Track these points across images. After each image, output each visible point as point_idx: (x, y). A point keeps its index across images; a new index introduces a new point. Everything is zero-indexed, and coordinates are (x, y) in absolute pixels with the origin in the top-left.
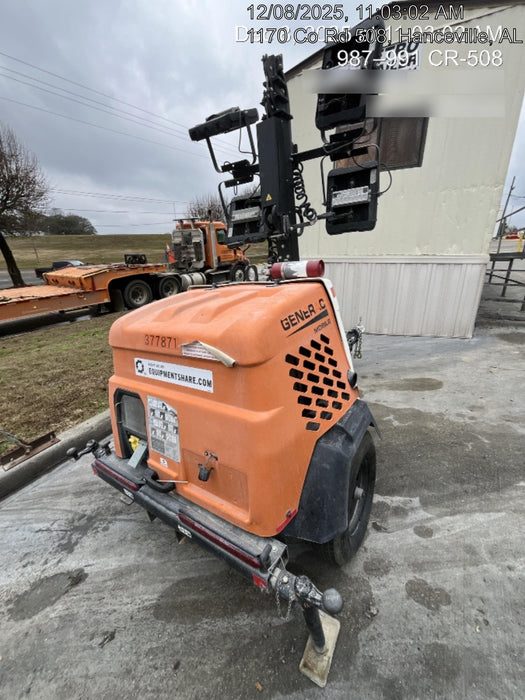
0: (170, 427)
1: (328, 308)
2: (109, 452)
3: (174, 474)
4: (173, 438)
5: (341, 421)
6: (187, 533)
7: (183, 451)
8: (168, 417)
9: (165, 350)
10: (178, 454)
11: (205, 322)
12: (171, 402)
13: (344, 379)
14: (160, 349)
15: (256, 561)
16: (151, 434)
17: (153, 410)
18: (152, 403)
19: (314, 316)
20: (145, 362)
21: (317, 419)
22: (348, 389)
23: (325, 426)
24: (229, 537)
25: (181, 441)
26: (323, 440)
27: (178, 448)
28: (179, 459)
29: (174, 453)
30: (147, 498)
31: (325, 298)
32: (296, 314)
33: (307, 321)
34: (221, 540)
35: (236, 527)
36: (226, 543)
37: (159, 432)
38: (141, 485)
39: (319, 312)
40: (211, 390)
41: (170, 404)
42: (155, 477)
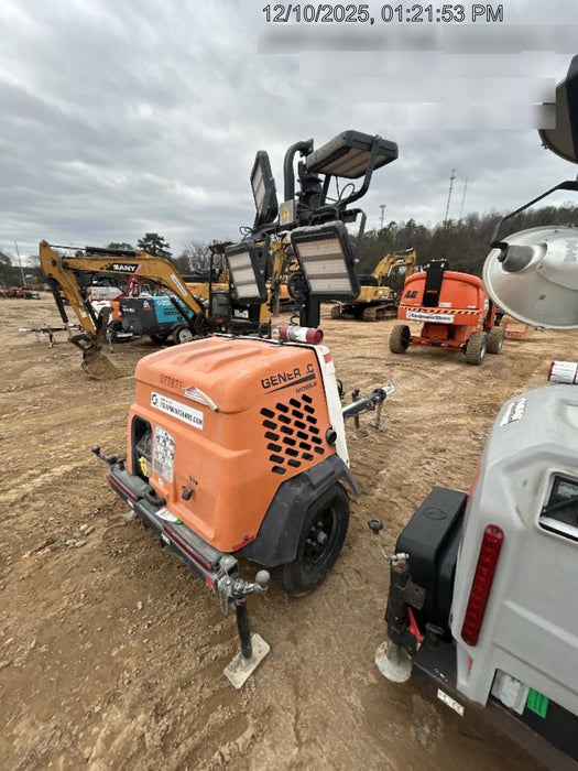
0: (169, 453)
1: (316, 372)
2: (122, 468)
3: (166, 493)
4: (170, 463)
5: (309, 471)
6: (167, 540)
7: (175, 474)
8: (168, 443)
9: (173, 390)
10: (171, 476)
11: (206, 372)
12: (172, 432)
13: (321, 435)
14: (169, 388)
15: (209, 566)
16: (154, 456)
17: (158, 437)
18: (158, 431)
19: (298, 378)
20: (159, 396)
21: (284, 465)
22: (324, 445)
23: (291, 472)
24: (196, 547)
25: (175, 465)
26: (288, 483)
27: (171, 471)
28: (171, 481)
29: (169, 475)
30: (143, 509)
31: (315, 364)
32: (279, 375)
33: (289, 382)
34: (189, 547)
35: (204, 541)
36: (192, 550)
37: (160, 456)
38: (141, 498)
39: (304, 375)
40: (200, 427)
41: (172, 435)
42: (153, 493)
